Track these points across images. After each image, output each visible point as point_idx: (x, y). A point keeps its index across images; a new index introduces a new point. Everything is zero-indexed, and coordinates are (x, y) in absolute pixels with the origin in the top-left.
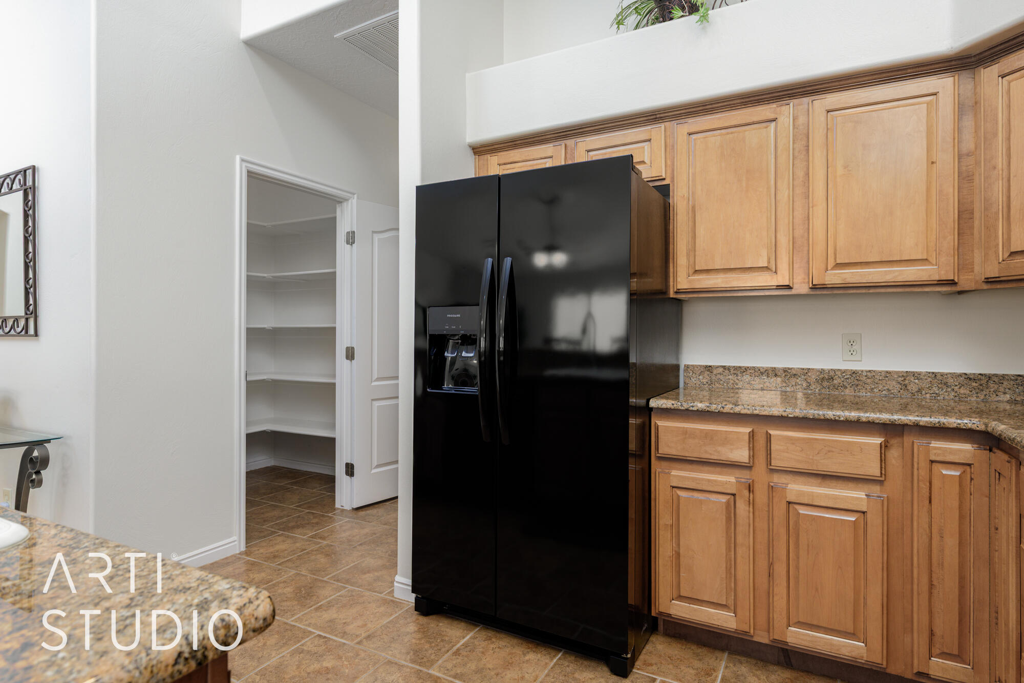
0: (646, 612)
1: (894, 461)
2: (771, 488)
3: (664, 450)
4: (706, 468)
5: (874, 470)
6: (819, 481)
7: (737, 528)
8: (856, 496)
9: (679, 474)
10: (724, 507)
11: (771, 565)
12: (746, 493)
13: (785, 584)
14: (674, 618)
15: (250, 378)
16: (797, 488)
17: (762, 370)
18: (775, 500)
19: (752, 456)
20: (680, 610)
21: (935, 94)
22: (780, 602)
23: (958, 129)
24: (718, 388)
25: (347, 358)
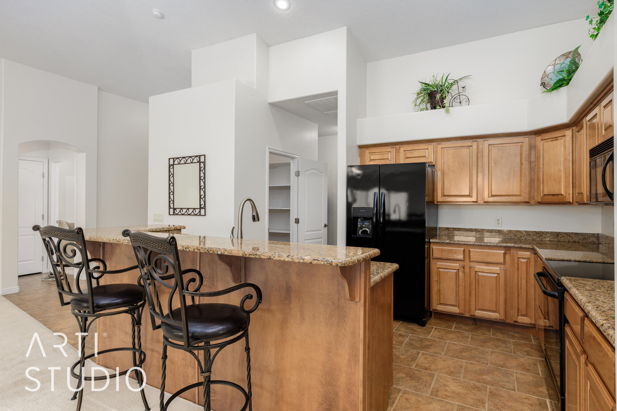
0: (428, 310)
1: (508, 258)
2: (470, 267)
3: (435, 256)
4: (449, 261)
5: (502, 260)
6: (485, 264)
7: (459, 280)
8: (496, 269)
9: (440, 264)
10: (455, 274)
11: (470, 291)
12: (462, 269)
13: (474, 297)
14: (438, 311)
15: (270, 231)
16: (478, 267)
17: (467, 229)
18: (472, 271)
19: (464, 257)
20: (440, 308)
21: (523, 142)
22: (473, 303)
23: (530, 154)
24: (451, 236)
25: (296, 223)
